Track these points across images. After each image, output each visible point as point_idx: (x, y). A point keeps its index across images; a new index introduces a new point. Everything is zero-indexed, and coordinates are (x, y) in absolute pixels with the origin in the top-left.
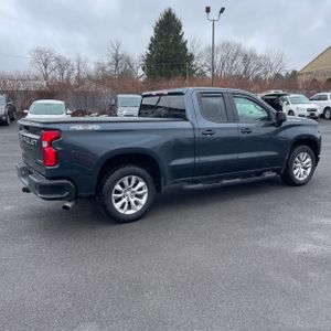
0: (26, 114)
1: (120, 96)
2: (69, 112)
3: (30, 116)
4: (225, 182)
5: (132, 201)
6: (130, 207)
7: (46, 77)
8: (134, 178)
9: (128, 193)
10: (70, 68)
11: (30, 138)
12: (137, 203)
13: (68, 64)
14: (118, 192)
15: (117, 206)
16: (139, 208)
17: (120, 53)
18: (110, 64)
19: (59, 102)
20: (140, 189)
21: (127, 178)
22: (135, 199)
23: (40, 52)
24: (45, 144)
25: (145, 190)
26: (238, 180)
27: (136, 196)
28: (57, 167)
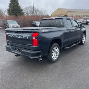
8: (56, 47)
14: (53, 52)
24: (34, 38)
25: (58, 51)
27: (56, 53)
28: (38, 46)
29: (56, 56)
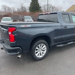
0: (1, 21)
1: (25, 16)
2: (12, 20)
3: (2, 21)
4: (69, 43)
5: (41, 52)
6: (41, 55)
7: (5, 12)
8: (42, 44)
9: (40, 49)
10: (11, 10)
11: (3, 30)
12: (43, 53)
13: (10, 9)
14: (37, 50)
15: (37, 55)
16: (44, 55)
17: (23, 6)
18: (21, 9)
19: (10, 18)
20: (44, 48)
21: (40, 44)
22: (42, 52)
23: (4, 6)
24: (10, 33)
25: (46, 48)
26: (72, 42)
27: (43, 50)
28: (14, 42)
29: (42, 53)
